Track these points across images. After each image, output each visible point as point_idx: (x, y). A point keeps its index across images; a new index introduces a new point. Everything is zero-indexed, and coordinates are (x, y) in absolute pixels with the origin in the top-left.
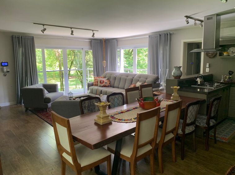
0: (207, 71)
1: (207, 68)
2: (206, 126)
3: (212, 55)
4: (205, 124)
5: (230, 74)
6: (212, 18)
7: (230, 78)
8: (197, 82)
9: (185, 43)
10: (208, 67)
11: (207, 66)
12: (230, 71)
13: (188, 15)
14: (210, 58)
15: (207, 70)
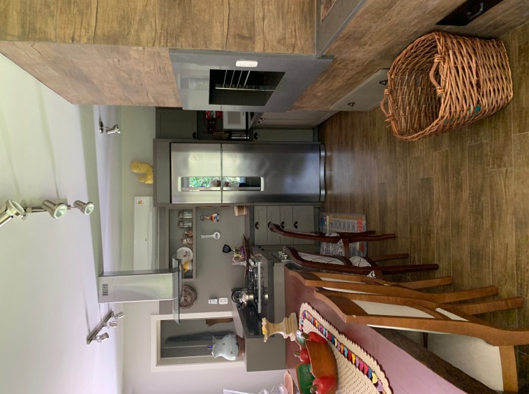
0: (227, 303)
1: (220, 303)
2: (341, 241)
3: (190, 294)
4: (338, 243)
5: (230, 250)
6: (105, 286)
7: (237, 251)
8: (249, 302)
9: (159, 363)
10: (216, 300)
11: (214, 302)
12: (223, 251)
13: (85, 334)
14: (196, 298)
15: (224, 301)
